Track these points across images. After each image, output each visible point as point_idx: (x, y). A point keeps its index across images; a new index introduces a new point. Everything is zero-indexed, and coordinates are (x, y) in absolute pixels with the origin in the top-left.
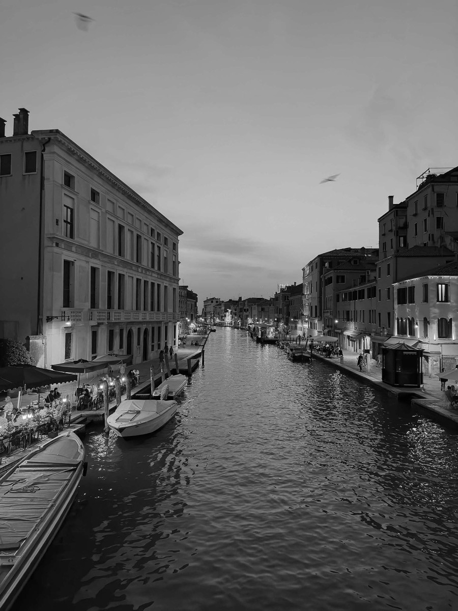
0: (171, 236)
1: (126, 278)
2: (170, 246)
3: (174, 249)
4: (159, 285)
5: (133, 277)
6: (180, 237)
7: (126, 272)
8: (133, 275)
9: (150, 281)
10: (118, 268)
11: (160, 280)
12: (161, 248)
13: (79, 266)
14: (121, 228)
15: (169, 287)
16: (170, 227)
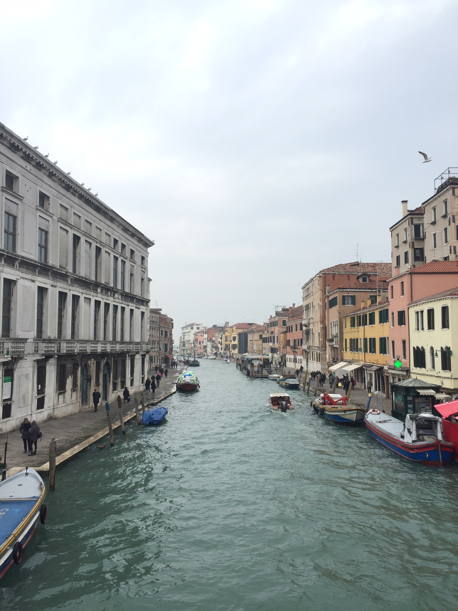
1: (82, 300)
2: (138, 260)
3: (142, 264)
5: (90, 299)
6: (149, 250)
7: (82, 293)
8: (91, 297)
9: (112, 304)
10: (71, 288)
11: (124, 302)
12: (126, 262)
13: (23, 286)
14: (76, 239)
15: (136, 310)
16: (138, 237)
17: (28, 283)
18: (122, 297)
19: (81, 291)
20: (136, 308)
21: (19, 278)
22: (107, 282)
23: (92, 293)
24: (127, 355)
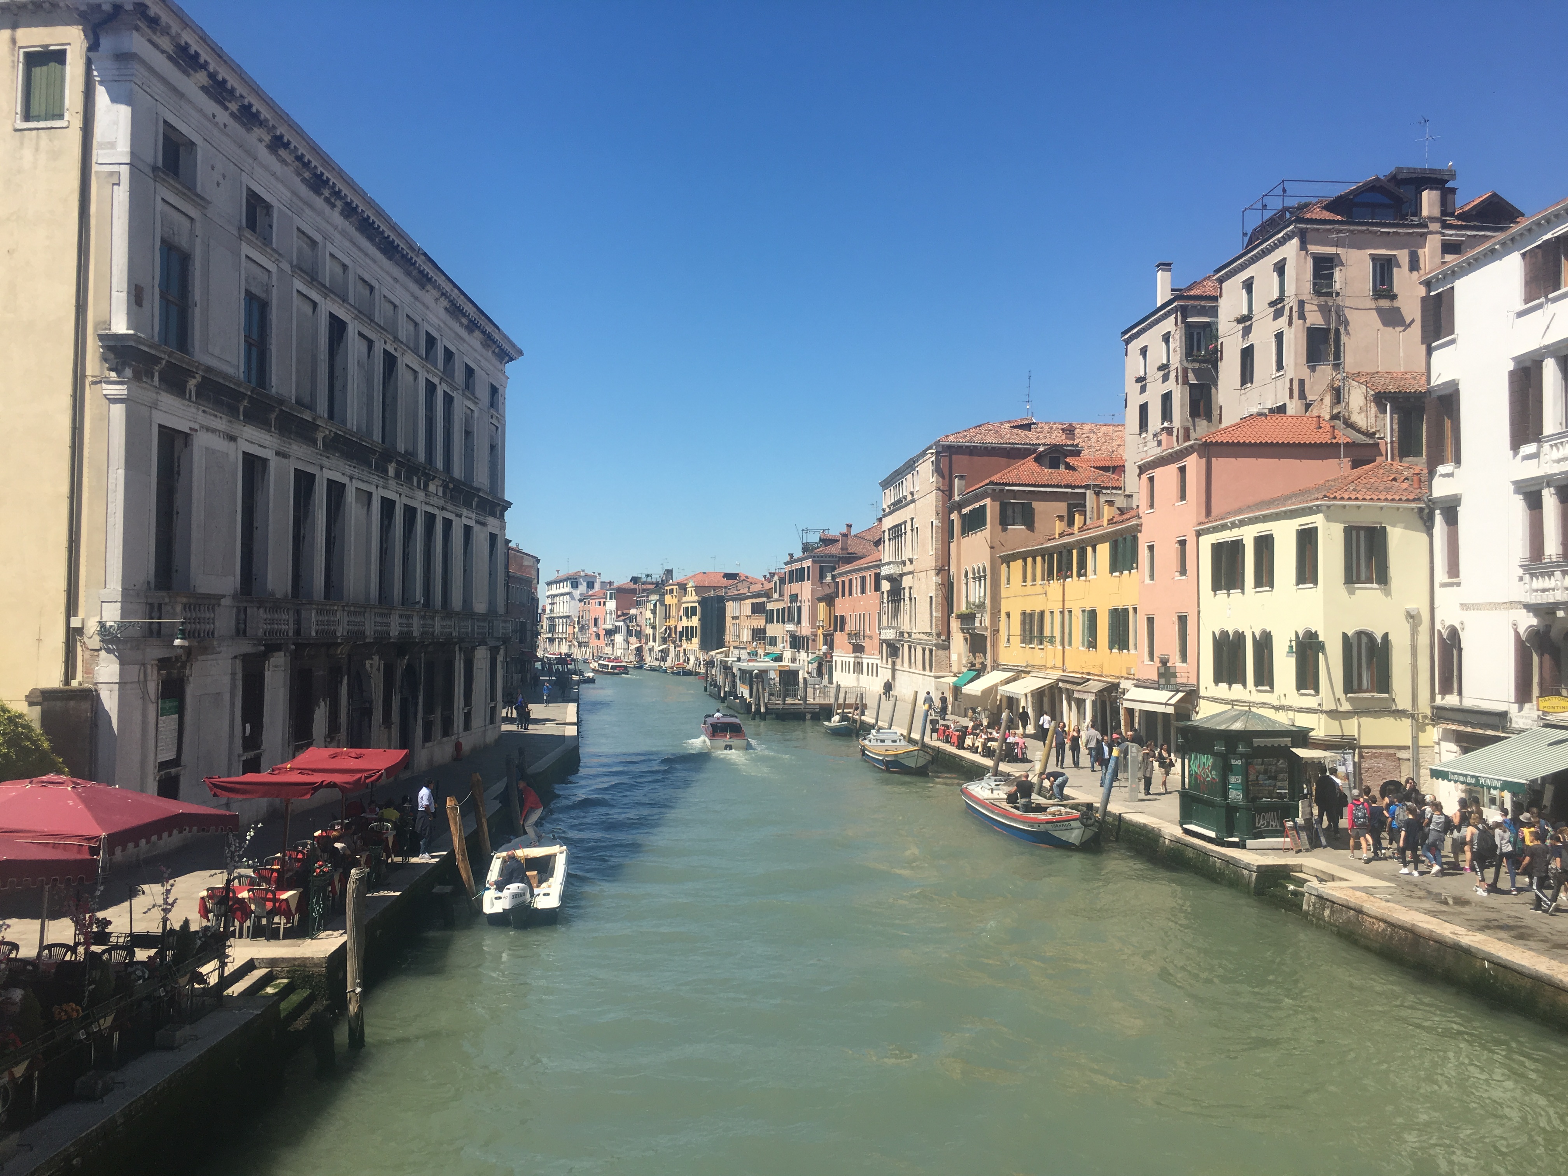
0: (484, 363)
1: (350, 495)
2: (483, 394)
3: (492, 405)
5: (370, 494)
7: (351, 478)
8: (372, 489)
9: (422, 509)
10: (325, 462)
11: (450, 507)
12: (455, 400)
13: (207, 449)
14: (337, 327)
15: (477, 528)
16: (483, 332)
17: (220, 444)
18: (444, 493)
19: (349, 471)
20: (477, 522)
21: (197, 427)
22: (411, 449)
23: (375, 479)
24: (458, 647)
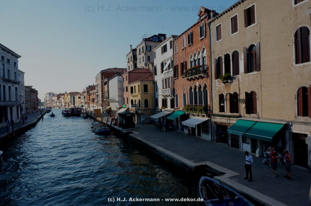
0: (12, 58)
2: (13, 64)
3: (15, 65)
4: (4, 86)
6: (19, 59)
11: (5, 83)
12: (5, 65)
15: (12, 87)
16: (11, 53)
20: (12, 85)
24: (8, 107)
